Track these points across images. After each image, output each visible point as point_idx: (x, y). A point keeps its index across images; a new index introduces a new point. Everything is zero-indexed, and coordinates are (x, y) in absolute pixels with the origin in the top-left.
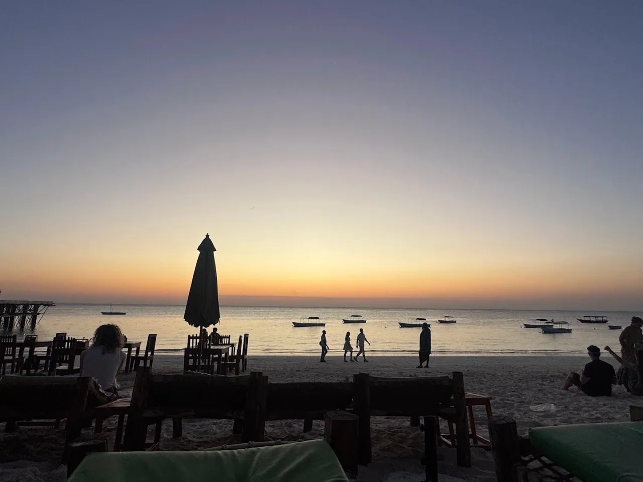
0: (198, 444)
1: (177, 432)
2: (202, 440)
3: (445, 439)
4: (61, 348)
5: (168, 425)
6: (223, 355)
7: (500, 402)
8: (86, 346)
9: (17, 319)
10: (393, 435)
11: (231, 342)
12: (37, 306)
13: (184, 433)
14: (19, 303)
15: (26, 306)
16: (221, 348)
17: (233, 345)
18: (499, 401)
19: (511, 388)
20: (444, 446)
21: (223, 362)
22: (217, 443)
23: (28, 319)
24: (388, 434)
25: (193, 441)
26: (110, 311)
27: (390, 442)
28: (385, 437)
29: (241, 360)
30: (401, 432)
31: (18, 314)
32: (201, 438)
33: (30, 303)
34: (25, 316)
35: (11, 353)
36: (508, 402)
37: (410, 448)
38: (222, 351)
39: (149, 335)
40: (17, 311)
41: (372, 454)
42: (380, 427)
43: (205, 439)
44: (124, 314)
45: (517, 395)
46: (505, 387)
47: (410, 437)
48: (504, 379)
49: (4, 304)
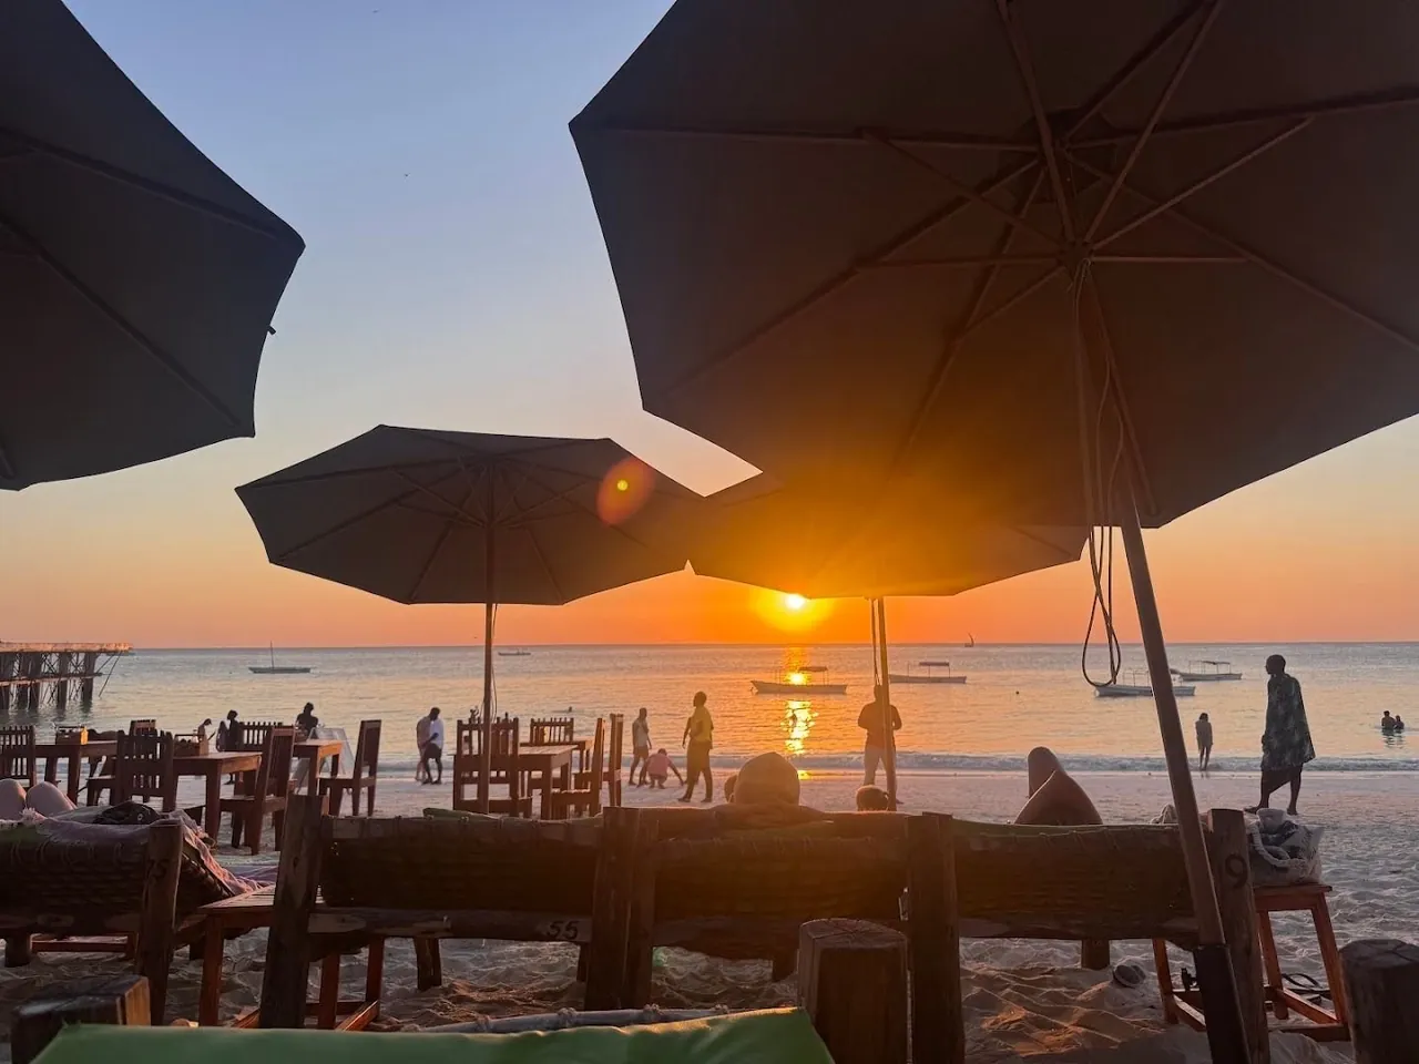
0: (486, 1007)
1: (429, 974)
2: (495, 996)
3: (1185, 1006)
4: (147, 757)
5: (401, 955)
6: (556, 773)
7: (1356, 902)
8: (201, 751)
9: (46, 689)
10: (1032, 992)
11: (576, 737)
12: (91, 656)
13: (447, 978)
14: (49, 648)
15: (65, 656)
16: (549, 752)
17: (581, 745)
18: (1350, 900)
19: (1388, 864)
20: (1184, 1028)
21: (556, 790)
22: (533, 1005)
23: (74, 687)
24: (1016, 988)
25: (471, 1000)
26: (269, 665)
27: (1019, 1013)
28: (1008, 997)
29: (605, 785)
30: (1056, 984)
31: (46, 676)
32: (493, 990)
33: (75, 647)
34: (66, 682)
35: (25, 774)
36: (1381, 903)
37: (1081, 1030)
38: (553, 759)
39: (363, 722)
40: (44, 668)
41: (968, 1046)
42: (990, 968)
43: (502, 994)
44: (306, 670)
45: (1405, 883)
46: (1372, 858)
47: (1080, 998)
48: (1364, 839)
49: (12, 655)
